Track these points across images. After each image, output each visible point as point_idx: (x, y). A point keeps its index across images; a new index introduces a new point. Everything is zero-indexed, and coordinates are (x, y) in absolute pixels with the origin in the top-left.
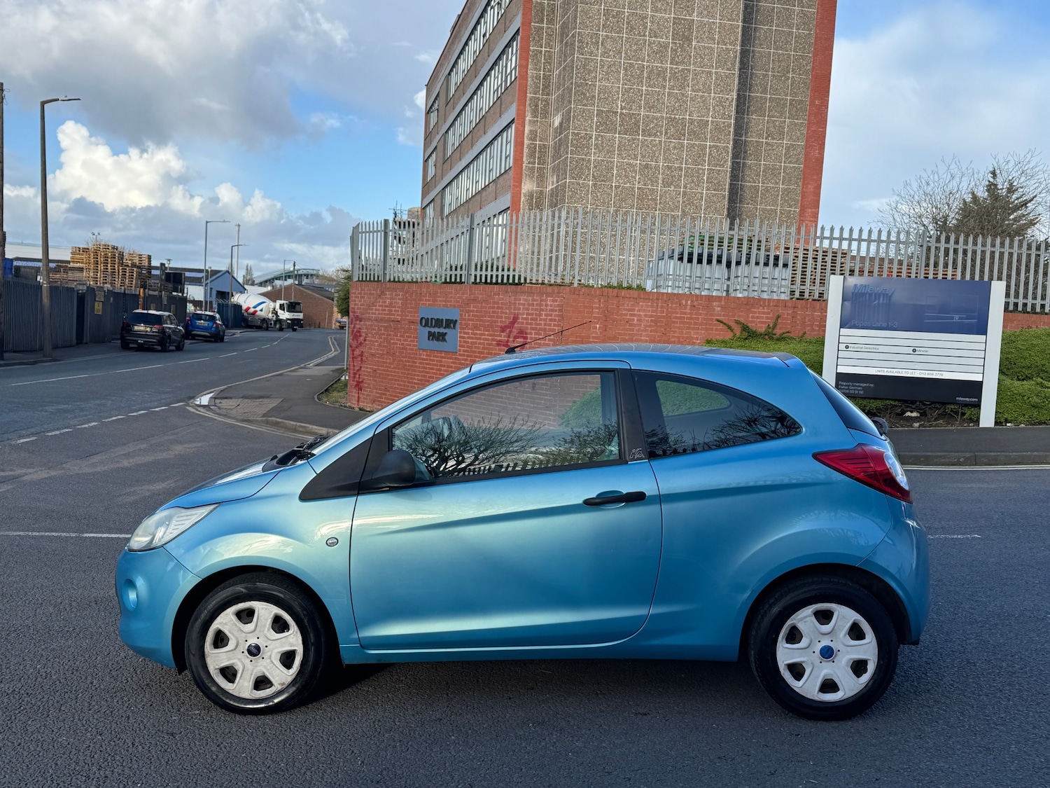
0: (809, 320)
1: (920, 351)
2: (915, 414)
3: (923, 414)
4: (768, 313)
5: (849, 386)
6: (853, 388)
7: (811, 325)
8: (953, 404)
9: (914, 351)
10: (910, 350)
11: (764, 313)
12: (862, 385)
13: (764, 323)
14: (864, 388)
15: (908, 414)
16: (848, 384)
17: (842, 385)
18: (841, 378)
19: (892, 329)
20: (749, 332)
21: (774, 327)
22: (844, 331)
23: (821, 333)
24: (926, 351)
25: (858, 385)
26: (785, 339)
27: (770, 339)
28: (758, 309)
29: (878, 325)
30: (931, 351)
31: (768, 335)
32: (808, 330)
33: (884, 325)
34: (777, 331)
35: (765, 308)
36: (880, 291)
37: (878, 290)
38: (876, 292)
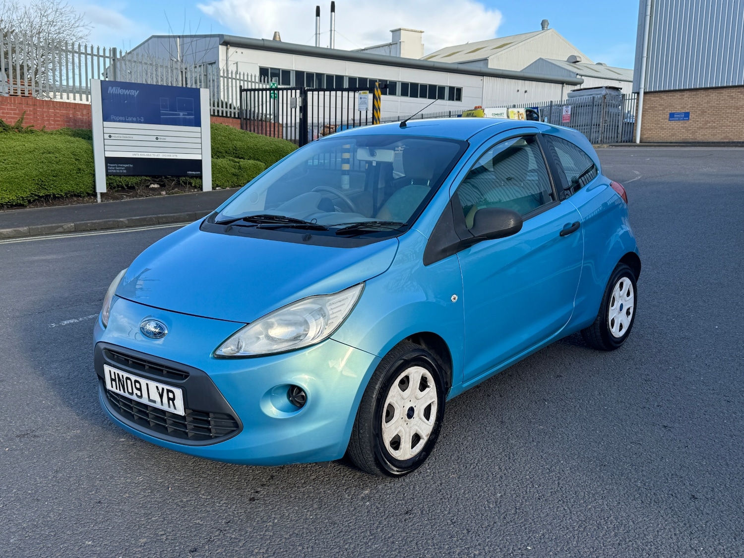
0: (47, 116)
1: (161, 139)
2: (156, 186)
3: (163, 186)
4: (15, 110)
5: (115, 167)
6: (118, 168)
7: (48, 120)
8: (185, 176)
9: (157, 138)
10: (154, 138)
11: (12, 109)
12: (124, 165)
13: (13, 118)
14: (126, 168)
15: (152, 186)
16: (114, 165)
17: (110, 167)
18: (109, 160)
19: (140, 122)
20: (3, 126)
21: (21, 122)
22: (106, 124)
23: (56, 127)
24: (165, 139)
25: (121, 165)
26: (32, 132)
27: (19, 131)
28: (7, 106)
29: (130, 119)
30: (168, 139)
31: (18, 129)
32: (47, 124)
33: (134, 119)
34: (24, 125)
35: (12, 105)
36: (128, 93)
37: (127, 92)
38: (125, 93)
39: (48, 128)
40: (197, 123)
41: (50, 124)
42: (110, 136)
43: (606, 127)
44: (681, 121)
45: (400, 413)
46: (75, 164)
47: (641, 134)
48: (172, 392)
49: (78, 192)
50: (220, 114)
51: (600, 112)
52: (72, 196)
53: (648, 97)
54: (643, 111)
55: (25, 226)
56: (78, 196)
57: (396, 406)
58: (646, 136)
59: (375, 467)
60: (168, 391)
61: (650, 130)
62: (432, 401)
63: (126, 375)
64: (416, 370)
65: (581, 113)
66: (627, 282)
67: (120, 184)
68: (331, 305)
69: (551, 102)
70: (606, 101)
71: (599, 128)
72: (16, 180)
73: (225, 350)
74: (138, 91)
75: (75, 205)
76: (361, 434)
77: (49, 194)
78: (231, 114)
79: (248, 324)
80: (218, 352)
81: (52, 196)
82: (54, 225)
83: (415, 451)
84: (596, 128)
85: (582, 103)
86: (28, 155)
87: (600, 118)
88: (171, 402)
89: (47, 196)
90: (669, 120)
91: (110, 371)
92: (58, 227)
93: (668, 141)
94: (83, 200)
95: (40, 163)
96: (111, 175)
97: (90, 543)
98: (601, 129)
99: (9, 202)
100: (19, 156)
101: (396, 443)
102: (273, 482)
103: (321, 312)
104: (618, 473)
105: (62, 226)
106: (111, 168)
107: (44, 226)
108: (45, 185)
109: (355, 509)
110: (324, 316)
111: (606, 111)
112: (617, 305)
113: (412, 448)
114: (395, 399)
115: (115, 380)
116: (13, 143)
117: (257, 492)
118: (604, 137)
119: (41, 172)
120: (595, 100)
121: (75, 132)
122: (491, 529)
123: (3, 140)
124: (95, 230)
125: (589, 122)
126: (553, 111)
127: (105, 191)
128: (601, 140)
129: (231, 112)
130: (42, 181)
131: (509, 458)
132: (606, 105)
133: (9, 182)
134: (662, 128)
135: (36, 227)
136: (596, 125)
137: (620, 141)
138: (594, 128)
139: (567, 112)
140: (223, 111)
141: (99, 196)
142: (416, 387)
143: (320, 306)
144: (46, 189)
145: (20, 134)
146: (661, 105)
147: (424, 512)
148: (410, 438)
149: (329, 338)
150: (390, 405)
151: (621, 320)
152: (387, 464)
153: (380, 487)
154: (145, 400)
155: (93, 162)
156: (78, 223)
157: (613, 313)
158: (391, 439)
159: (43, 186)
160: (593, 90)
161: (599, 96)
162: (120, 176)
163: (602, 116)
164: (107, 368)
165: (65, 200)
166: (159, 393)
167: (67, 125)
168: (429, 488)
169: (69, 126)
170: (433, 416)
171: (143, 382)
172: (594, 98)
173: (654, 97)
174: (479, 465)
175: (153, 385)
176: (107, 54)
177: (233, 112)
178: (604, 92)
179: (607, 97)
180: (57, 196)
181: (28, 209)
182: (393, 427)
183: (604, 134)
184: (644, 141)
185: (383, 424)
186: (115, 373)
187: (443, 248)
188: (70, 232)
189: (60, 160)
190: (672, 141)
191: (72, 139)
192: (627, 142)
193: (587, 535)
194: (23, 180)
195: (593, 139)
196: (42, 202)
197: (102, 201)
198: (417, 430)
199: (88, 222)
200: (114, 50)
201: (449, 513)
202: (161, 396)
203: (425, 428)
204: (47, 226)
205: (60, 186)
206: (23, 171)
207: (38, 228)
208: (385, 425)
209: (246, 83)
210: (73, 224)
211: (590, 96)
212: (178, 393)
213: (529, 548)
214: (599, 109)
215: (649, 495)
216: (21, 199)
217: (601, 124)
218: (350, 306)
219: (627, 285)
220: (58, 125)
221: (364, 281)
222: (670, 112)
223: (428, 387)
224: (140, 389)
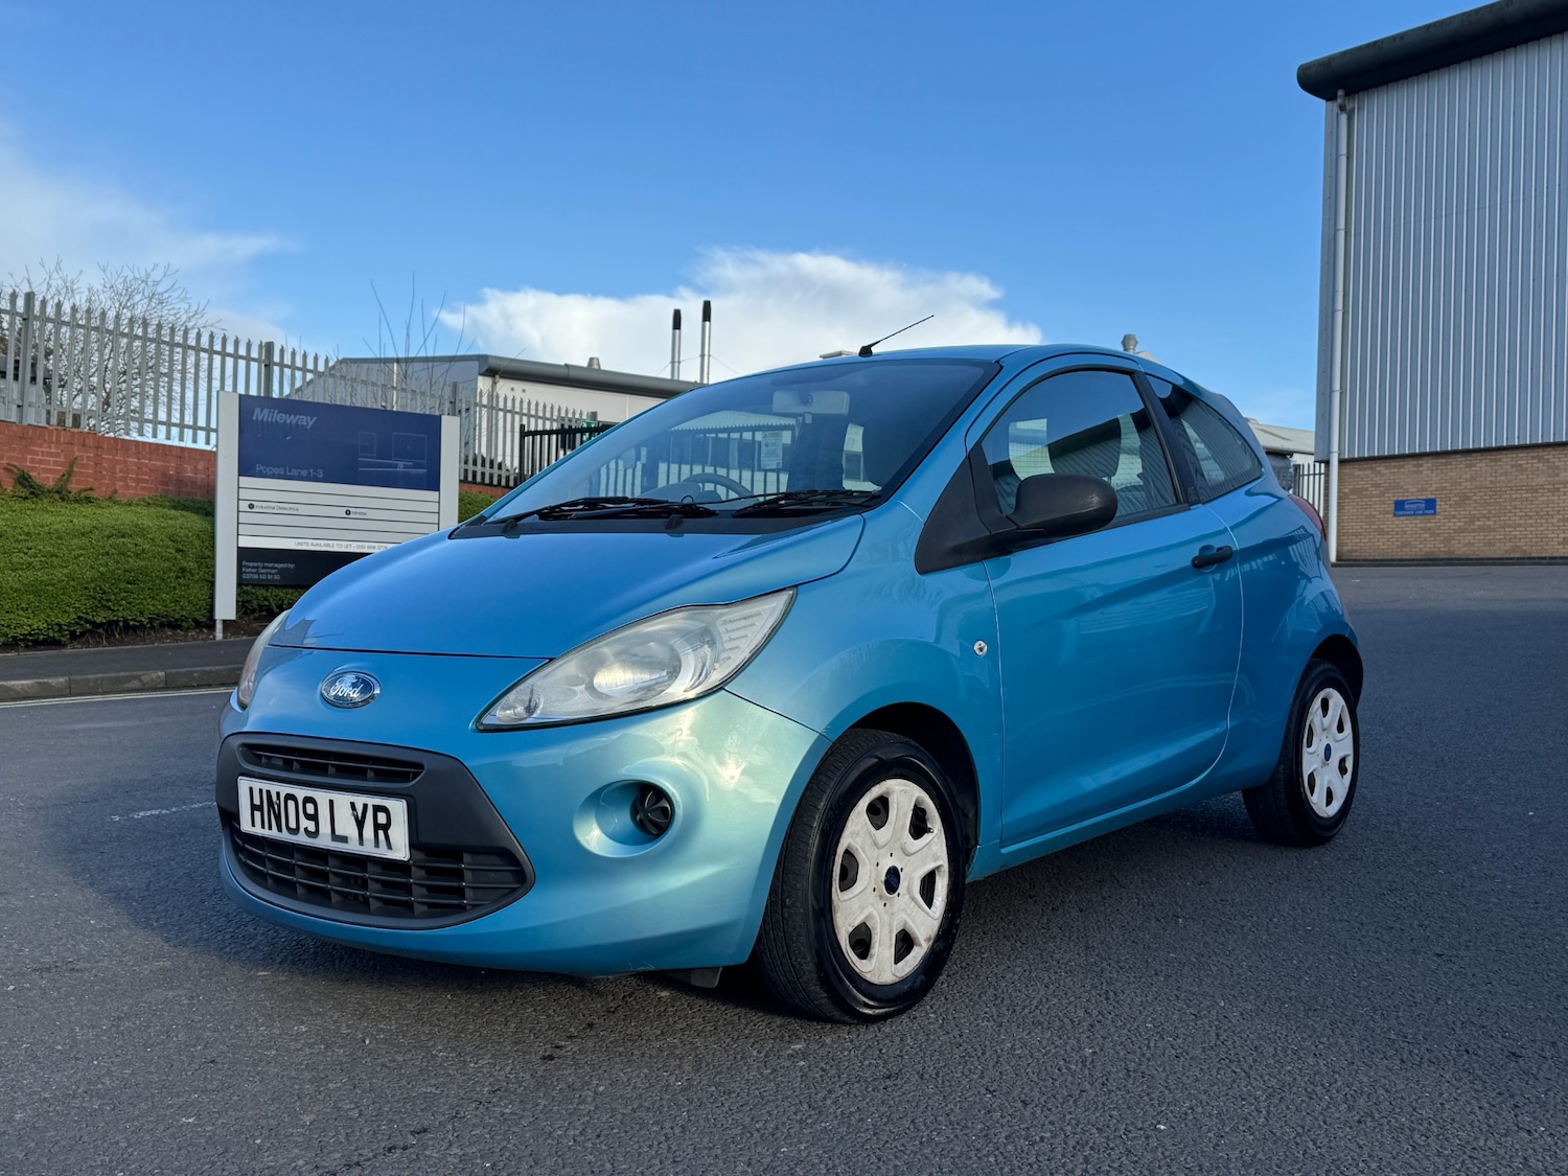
0: (121, 471)
1: (356, 513)
4: (58, 455)
5: (257, 567)
6: (263, 571)
7: (124, 479)
9: (348, 512)
10: (341, 512)
11: (51, 454)
12: (276, 565)
13: (52, 471)
14: (281, 571)
16: (255, 564)
17: (248, 567)
18: (245, 555)
19: (316, 479)
20: (31, 487)
21: (68, 480)
22: (246, 481)
23: (140, 492)
24: (365, 514)
25: (271, 565)
26: (88, 500)
27: (63, 499)
28: (41, 446)
29: (295, 472)
30: (371, 514)
31: (61, 494)
32: (121, 487)
33: (304, 473)
34: (74, 487)
35: (53, 445)
36: (294, 422)
37: (292, 419)
38: (288, 421)
39: (124, 495)
40: (433, 483)
41: (127, 487)
42: (251, 506)
44: (1420, 517)
45: (869, 876)
46: (175, 559)
47: (1338, 545)
48: (385, 810)
49: (177, 616)
50: (479, 479)
52: (162, 625)
53: (1347, 469)
54: (1339, 498)
55: (62, 676)
56: (175, 625)
57: (861, 856)
58: (1349, 548)
59: (818, 988)
60: (377, 809)
61: (1357, 535)
62: (938, 863)
63: (285, 789)
64: (904, 788)
66: (1337, 700)
67: (266, 603)
68: (725, 623)
72: (50, 588)
73: (501, 715)
74: (315, 419)
75: (167, 643)
76: (788, 907)
77: (115, 618)
78: (499, 481)
79: (551, 660)
80: (488, 720)
81: (121, 624)
82: (122, 674)
83: (903, 970)
86: (76, 541)
88: (381, 833)
89: (111, 623)
90: (1395, 515)
91: (251, 789)
92: (130, 679)
93: (1395, 557)
94: (186, 635)
95: (103, 555)
96: (247, 585)
97: (191, 1120)
99: (30, 634)
100: (59, 542)
101: (862, 941)
102: (593, 1033)
103: (706, 637)
104: (1344, 1020)
105: (138, 678)
106: (248, 570)
107: (100, 675)
108: (108, 600)
109: (774, 1070)
110: (712, 643)
112: (1319, 745)
113: (896, 963)
114: (859, 840)
115: (260, 808)
116: (48, 518)
117: (558, 1047)
119: (102, 574)
121: (179, 502)
122: (1075, 1102)
123: (28, 512)
124: (209, 686)
127: (232, 616)
129: (500, 476)
130: (104, 593)
131: (1107, 999)
133: (37, 594)
134: (1381, 532)
135: (84, 677)
140: (483, 474)
141: (219, 626)
142: (903, 825)
143: (704, 625)
144: (109, 608)
145: (64, 504)
146: (1376, 486)
147: (927, 1076)
148: (891, 938)
149: (722, 688)
150: (847, 852)
151: (1329, 782)
152: (842, 982)
153: (828, 1040)
154: (324, 841)
155: (213, 558)
156: (174, 671)
157: (1311, 761)
158: (851, 929)
159: (105, 603)
162: (266, 586)
164: (244, 784)
165: (149, 634)
166: (356, 818)
167: (163, 490)
168: (934, 1041)
169: (167, 491)
170: (940, 899)
171: (322, 797)
173: (1360, 469)
174: (1041, 1007)
175: (343, 800)
176: (255, 354)
177: (504, 476)
180: (131, 623)
181: (68, 651)
182: (855, 904)
184: (1345, 557)
185: (833, 890)
186: (261, 791)
187: (955, 543)
188: (156, 689)
189: (144, 550)
190: (1404, 557)
191: (173, 512)
193: (1288, 1108)
194: (64, 588)
196: (100, 637)
197: (224, 637)
198: (906, 923)
199: (194, 669)
200: (269, 347)
201: (982, 1077)
202: (360, 823)
203: (926, 923)
204: (106, 675)
205: (141, 603)
206: (65, 571)
207: (88, 681)
208: (837, 894)
209: (533, 420)
210: (161, 674)
212: (398, 808)
213: (1162, 1127)
215: (1416, 1051)
216: (56, 628)
218: (766, 630)
219: (1336, 705)
220: (143, 489)
221: (795, 586)
222: (1396, 498)
223: (929, 831)
224: (314, 818)
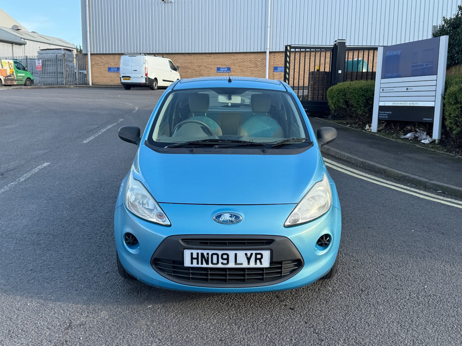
43: (68, 75)
44: (116, 73)
47: (92, 80)
51: (62, 65)
53: (93, 57)
54: (91, 66)
58: (95, 81)
61: (97, 77)
65: (49, 65)
69: (26, 56)
70: (65, 58)
71: (63, 75)
84: (61, 75)
85: (49, 58)
87: (63, 69)
90: (108, 72)
93: (109, 84)
98: (64, 76)
111: (66, 65)
118: (67, 81)
120: (58, 57)
125: (56, 71)
126: (28, 63)
128: (65, 83)
132: (66, 60)
134: (104, 77)
136: (61, 73)
137: (78, 83)
138: (59, 75)
139: (39, 63)
146: (102, 62)
160: (55, 50)
161: (60, 54)
163: (64, 67)
172: (56, 55)
173: (97, 57)
178: (63, 52)
179: (65, 55)
183: (67, 79)
184: (94, 84)
190: (112, 85)
192: (83, 84)
195: (60, 82)
211: (54, 54)
214: (61, 62)
217: (64, 73)
222: (108, 67)
